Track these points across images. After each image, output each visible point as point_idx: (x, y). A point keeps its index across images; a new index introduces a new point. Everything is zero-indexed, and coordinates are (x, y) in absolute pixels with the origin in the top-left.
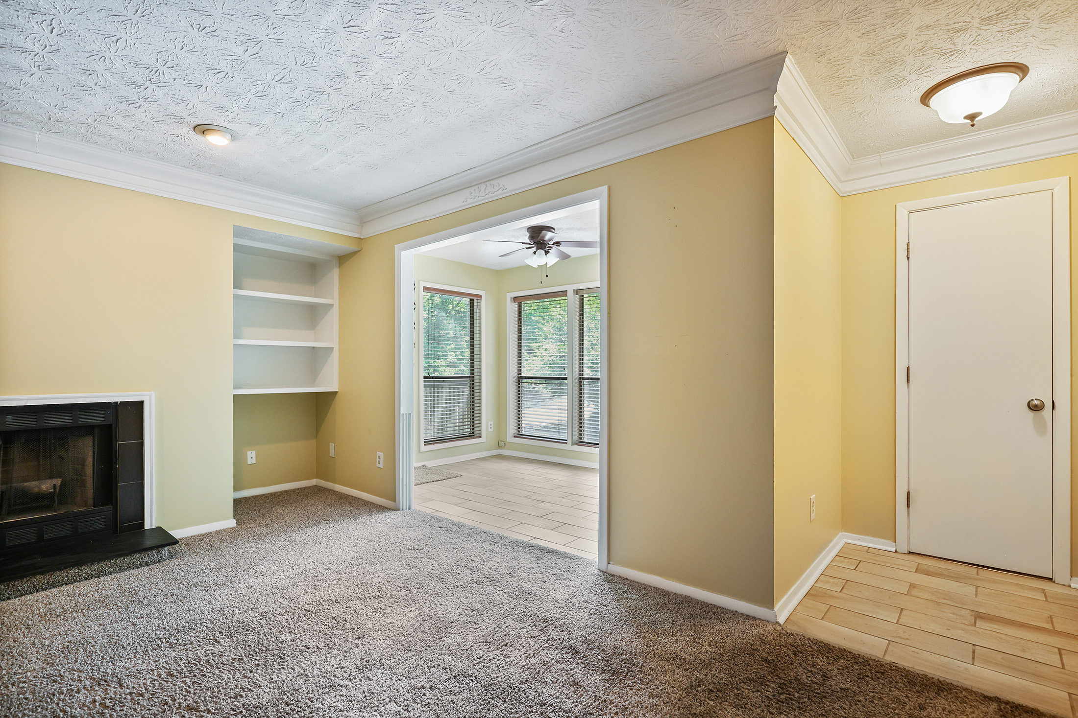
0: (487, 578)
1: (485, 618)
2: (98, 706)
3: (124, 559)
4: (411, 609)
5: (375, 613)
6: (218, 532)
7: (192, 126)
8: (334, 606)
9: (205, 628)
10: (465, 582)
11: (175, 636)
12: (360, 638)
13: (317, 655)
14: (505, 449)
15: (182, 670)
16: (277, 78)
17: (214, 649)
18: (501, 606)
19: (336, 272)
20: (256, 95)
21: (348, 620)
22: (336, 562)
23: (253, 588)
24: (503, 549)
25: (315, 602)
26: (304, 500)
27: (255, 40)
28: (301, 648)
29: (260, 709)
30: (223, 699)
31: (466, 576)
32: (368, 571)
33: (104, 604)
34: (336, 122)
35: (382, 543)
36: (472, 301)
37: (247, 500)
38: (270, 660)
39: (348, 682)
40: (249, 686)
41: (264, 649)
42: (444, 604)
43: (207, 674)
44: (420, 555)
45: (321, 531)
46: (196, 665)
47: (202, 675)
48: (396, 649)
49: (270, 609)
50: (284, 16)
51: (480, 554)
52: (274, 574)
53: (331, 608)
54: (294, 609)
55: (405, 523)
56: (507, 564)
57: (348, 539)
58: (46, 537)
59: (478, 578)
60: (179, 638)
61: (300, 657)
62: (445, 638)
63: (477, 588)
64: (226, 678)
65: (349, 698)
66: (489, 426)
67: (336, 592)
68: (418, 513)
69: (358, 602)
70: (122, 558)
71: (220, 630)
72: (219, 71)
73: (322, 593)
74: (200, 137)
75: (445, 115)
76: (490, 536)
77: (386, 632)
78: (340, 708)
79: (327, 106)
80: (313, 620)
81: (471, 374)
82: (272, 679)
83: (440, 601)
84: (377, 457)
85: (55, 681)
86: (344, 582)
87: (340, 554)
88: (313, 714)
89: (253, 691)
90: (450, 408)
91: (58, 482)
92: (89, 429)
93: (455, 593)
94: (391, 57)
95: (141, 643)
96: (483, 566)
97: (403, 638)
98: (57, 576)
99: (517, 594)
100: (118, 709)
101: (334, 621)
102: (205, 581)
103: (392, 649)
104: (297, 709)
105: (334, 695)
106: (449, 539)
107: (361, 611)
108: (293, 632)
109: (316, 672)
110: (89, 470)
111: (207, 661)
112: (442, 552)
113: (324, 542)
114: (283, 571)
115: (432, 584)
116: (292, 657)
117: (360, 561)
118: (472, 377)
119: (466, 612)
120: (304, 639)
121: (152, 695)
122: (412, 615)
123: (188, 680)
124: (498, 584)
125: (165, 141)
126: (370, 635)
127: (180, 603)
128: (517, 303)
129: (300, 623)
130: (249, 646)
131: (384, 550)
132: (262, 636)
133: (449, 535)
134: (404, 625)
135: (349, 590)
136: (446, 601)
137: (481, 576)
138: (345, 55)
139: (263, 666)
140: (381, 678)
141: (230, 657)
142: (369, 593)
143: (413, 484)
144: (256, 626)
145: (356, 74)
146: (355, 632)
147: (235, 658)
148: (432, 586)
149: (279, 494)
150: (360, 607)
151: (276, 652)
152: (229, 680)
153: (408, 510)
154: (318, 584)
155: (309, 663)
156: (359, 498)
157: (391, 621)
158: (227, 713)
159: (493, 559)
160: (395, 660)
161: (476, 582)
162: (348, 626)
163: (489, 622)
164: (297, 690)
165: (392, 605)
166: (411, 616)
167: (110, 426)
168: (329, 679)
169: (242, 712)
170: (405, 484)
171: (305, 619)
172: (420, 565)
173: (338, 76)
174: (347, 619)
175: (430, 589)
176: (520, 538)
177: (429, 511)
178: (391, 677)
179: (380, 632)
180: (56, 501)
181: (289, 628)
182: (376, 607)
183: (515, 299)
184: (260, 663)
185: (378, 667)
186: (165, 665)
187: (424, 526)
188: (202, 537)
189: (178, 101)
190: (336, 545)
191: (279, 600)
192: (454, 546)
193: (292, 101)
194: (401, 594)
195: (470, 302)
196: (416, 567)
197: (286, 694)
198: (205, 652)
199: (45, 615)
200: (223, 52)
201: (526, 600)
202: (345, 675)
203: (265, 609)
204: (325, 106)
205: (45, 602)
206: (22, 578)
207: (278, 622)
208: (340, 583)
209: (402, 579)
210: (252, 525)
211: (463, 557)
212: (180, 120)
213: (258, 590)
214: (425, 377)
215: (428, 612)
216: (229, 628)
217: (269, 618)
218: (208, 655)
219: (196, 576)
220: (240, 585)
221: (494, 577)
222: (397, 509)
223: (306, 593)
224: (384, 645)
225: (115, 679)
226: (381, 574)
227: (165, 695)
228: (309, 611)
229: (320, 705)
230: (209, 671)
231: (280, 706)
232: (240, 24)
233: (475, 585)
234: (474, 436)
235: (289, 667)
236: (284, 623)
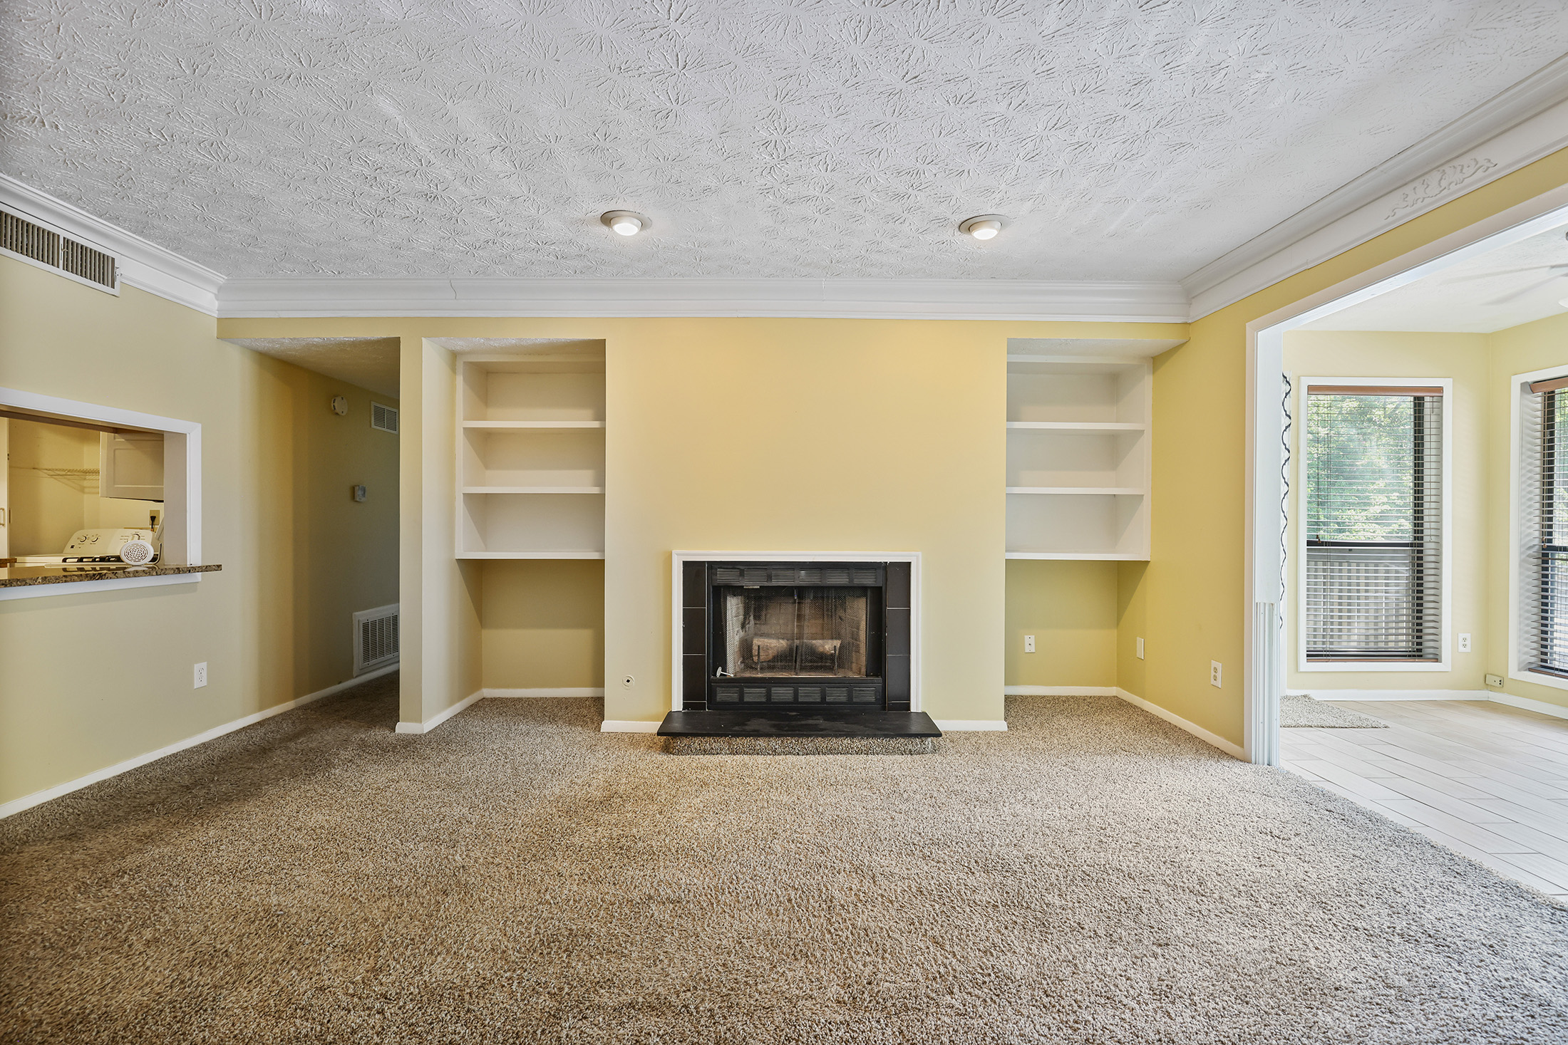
0: (1430, 936)
1: (1415, 1012)
2: (853, 895)
3: (889, 741)
4: (1255, 934)
5: (1190, 916)
6: (986, 734)
7: (957, 226)
8: (1125, 882)
9: (960, 850)
10: (1376, 926)
11: (929, 847)
12: (1160, 945)
13: (1094, 943)
14: (1503, 692)
15: (932, 891)
16: (1051, 124)
17: (968, 880)
18: (1459, 1002)
19: (1148, 382)
20: (1026, 159)
21: (1146, 911)
22: (1135, 816)
23: (1019, 818)
24: (1477, 891)
25: (1098, 865)
26: (1097, 714)
27: (1019, 85)
28: (1072, 923)
29: (1012, 983)
30: (971, 948)
31: (1378, 916)
32: (1185, 846)
33: (869, 786)
34: (1137, 156)
35: (1214, 809)
36: (1419, 404)
37: (1023, 699)
38: (1030, 923)
39: (1133, 1004)
40: (1002, 946)
41: (1025, 904)
42: (1324, 950)
43: (957, 908)
44: (1281, 848)
45: (1117, 764)
46: (947, 891)
47: (952, 907)
48: (1222, 989)
49: (1037, 853)
50: (1053, 35)
51: (1418, 886)
52: (1047, 807)
53: (1121, 883)
54: (1068, 865)
55: (1258, 786)
56: (1485, 925)
57: (1156, 787)
58: (828, 699)
59: (1405, 929)
60: (933, 851)
61: (1069, 935)
62: (1320, 1012)
63: (1401, 948)
64: (977, 923)
65: (1134, 1029)
66: (1461, 642)
67: (1130, 862)
68: (1287, 776)
69: (1162, 888)
70: (888, 740)
71: (976, 859)
72: (980, 145)
73: (1110, 855)
74: (966, 235)
75: (1337, 71)
76: (1445, 856)
77: (1206, 954)
78: (1119, 1037)
79: (1121, 137)
80: (1093, 891)
81: (1415, 538)
82: (1031, 949)
83: (1316, 941)
84: (1212, 668)
85: (822, 852)
86: (1145, 850)
87: (1142, 806)
88: (1079, 1026)
89: (1006, 955)
90: (1366, 599)
91: (837, 643)
92: (862, 590)
93: (1349, 938)
94: (1222, 16)
95: (897, 843)
96: (1421, 910)
97: (1236, 977)
98: (835, 742)
99: (1507, 995)
100: (869, 907)
101: (1122, 903)
102: (966, 792)
103: (1213, 985)
104: (1058, 1007)
105: (1112, 1013)
106: (1345, 836)
107: (1167, 904)
108: (1064, 896)
109: (1089, 967)
110: (862, 635)
111: (959, 892)
112: (1328, 855)
113: (1120, 782)
114: (1059, 808)
115: (1302, 907)
116: (1059, 931)
117: (1174, 827)
118: (1417, 545)
119: (1373, 982)
120: (1077, 913)
121: (901, 906)
122: (1256, 944)
123: (937, 907)
124: (1456, 957)
125: (931, 253)
126: (1178, 947)
127: (938, 809)
128: (1540, 394)
129: (1074, 887)
130: (1007, 893)
131: (1216, 821)
132: (1023, 886)
133: (1347, 829)
134: (1239, 955)
135: (1151, 866)
136: (1328, 945)
137: (1414, 928)
138: (1144, 48)
139: (1021, 927)
140: (1190, 1024)
141: (984, 898)
142: (1183, 882)
143: (1276, 724)
144: (1017, 870)
145: (1164, 69)
146: (1154, 933)
147: (990, 902)
148: (1300, 909)
149: (1064, 699)
150: (1166, 897)
151: (1039, 915)
152: (980, 927)
153: (1266, 766)
154: (1105, 840)
155: (1081, 949)
156: (1180, 729)
157: (1216, 940)
158: (973, 968)
159: (1448, 904)
160: (1217, 1007)
161: (1402, 936)
162: (1143, 918)
163: (1425, 1022)
164: (1061, 981)
165: (1221, 915)
166: (1255, 946)
167: (880, 588)
168: (1107, 986)
169: (990, 975)
170: (1261, 720)
171: (1082, 885)
172: (1281, 866)
173: (1136, 84)
174: (1144, 908)
175: (1297, 914)
176: (1526, 881)
177: (1308, 777)
178: (1206, 1029)
179: (1195, 950)
180: (836, 663)
181: (1060, 890)
182: (1192, 907)
183: (1532, 387)
184: (1018, 921)
185: (1188, 1005)
186: (916, 877)
187: (1295, 800)
188: (968, 735)
189: (940, 200)
190: (1137, 791)
191: (1050, 846)
192: (1356, 853)
193: (1073, 148)
194: (1239, 901)
195: (1415, 404)
196: (1273, 866)
197: (1045, 979)
198: (957, 879)
199: (822, 780)
200: (984, 118)
201: (1533, 1017)
202: (1132, 992)
203: (1032, 852)
204: (1119, 139)
205: (823, 767)
206: (808, 736)
207: (1046, 876)
208: (1138, 850)
209: (1243, 878)
210: (1026, 733)
211: (1375, 879)
212: (942, 222)
213: (1025, 822)
214: (1309, 543)
215: (1288, 952)
216: (986, 860)
217: (1035, 866)
218: (960, 885)
219: (958, 781)
220: (1004, 809)
221: (1449, 939)
222: (1246, 760)
223: (1086, 848)
224: (1200, 974)
225: (870, 873)
226: (1207, 858)
227: (912, 913)
228: (1088, 875)
229: (1090, 1018)
230: (959, 905)
231: (1037, 991)
232: (1000, 73)
233: (1397, 939)
234: (1421, 656)
235: (1053, 942)
236: (1053, 880)
